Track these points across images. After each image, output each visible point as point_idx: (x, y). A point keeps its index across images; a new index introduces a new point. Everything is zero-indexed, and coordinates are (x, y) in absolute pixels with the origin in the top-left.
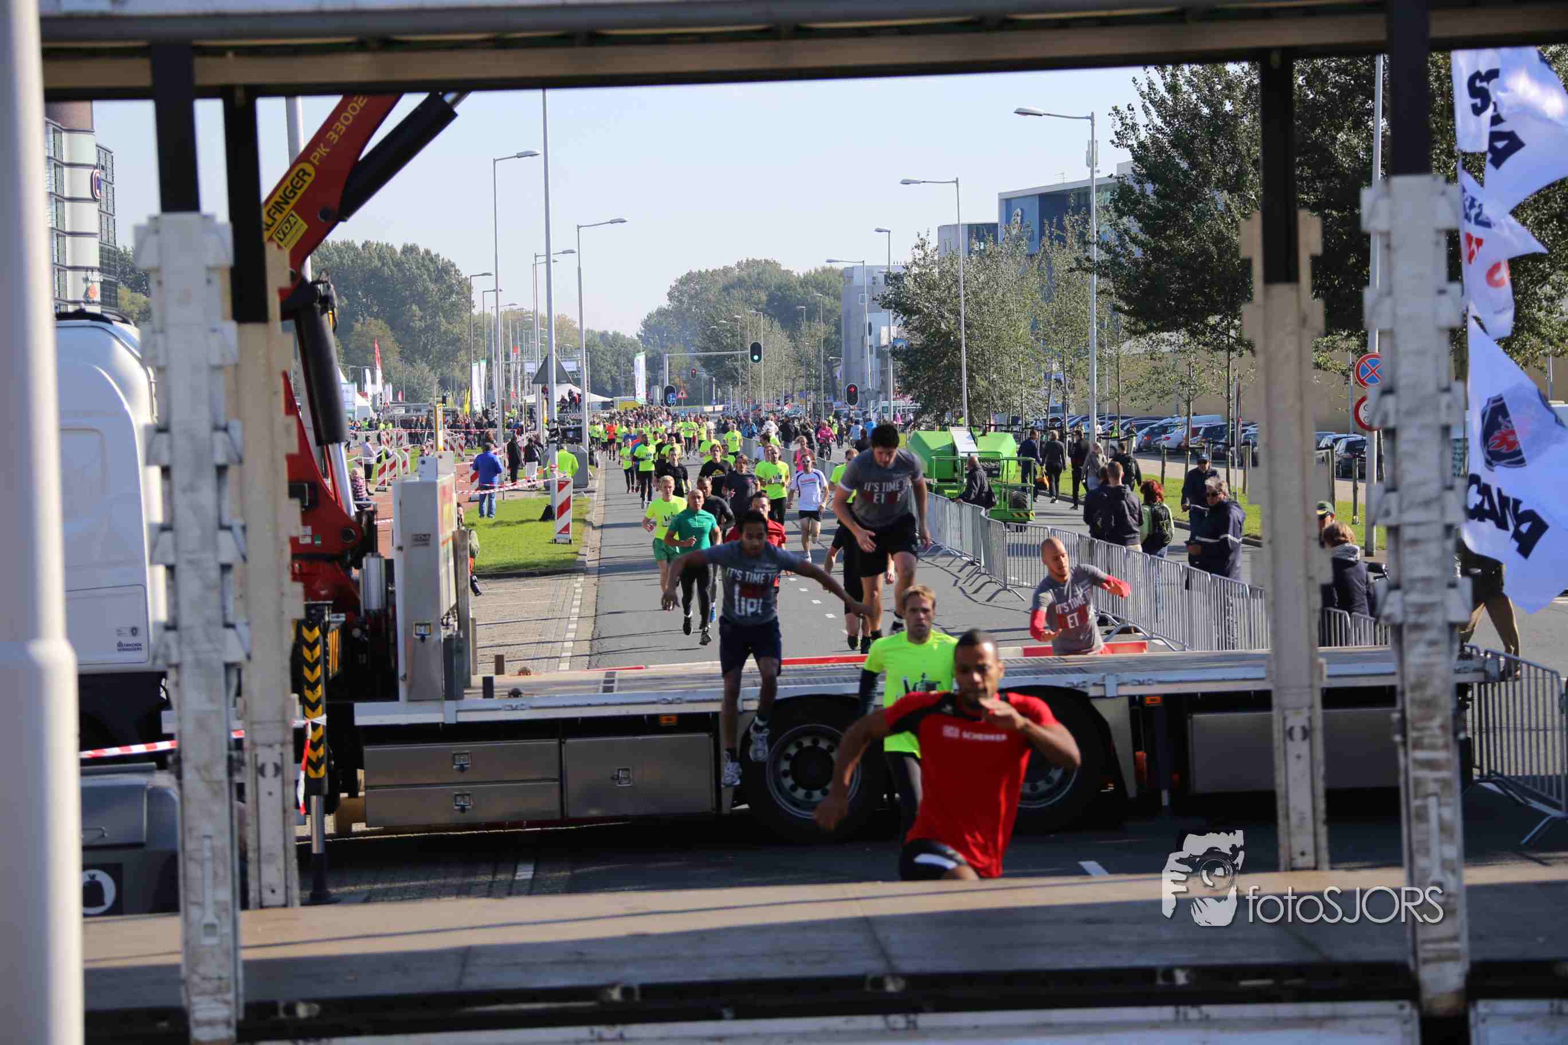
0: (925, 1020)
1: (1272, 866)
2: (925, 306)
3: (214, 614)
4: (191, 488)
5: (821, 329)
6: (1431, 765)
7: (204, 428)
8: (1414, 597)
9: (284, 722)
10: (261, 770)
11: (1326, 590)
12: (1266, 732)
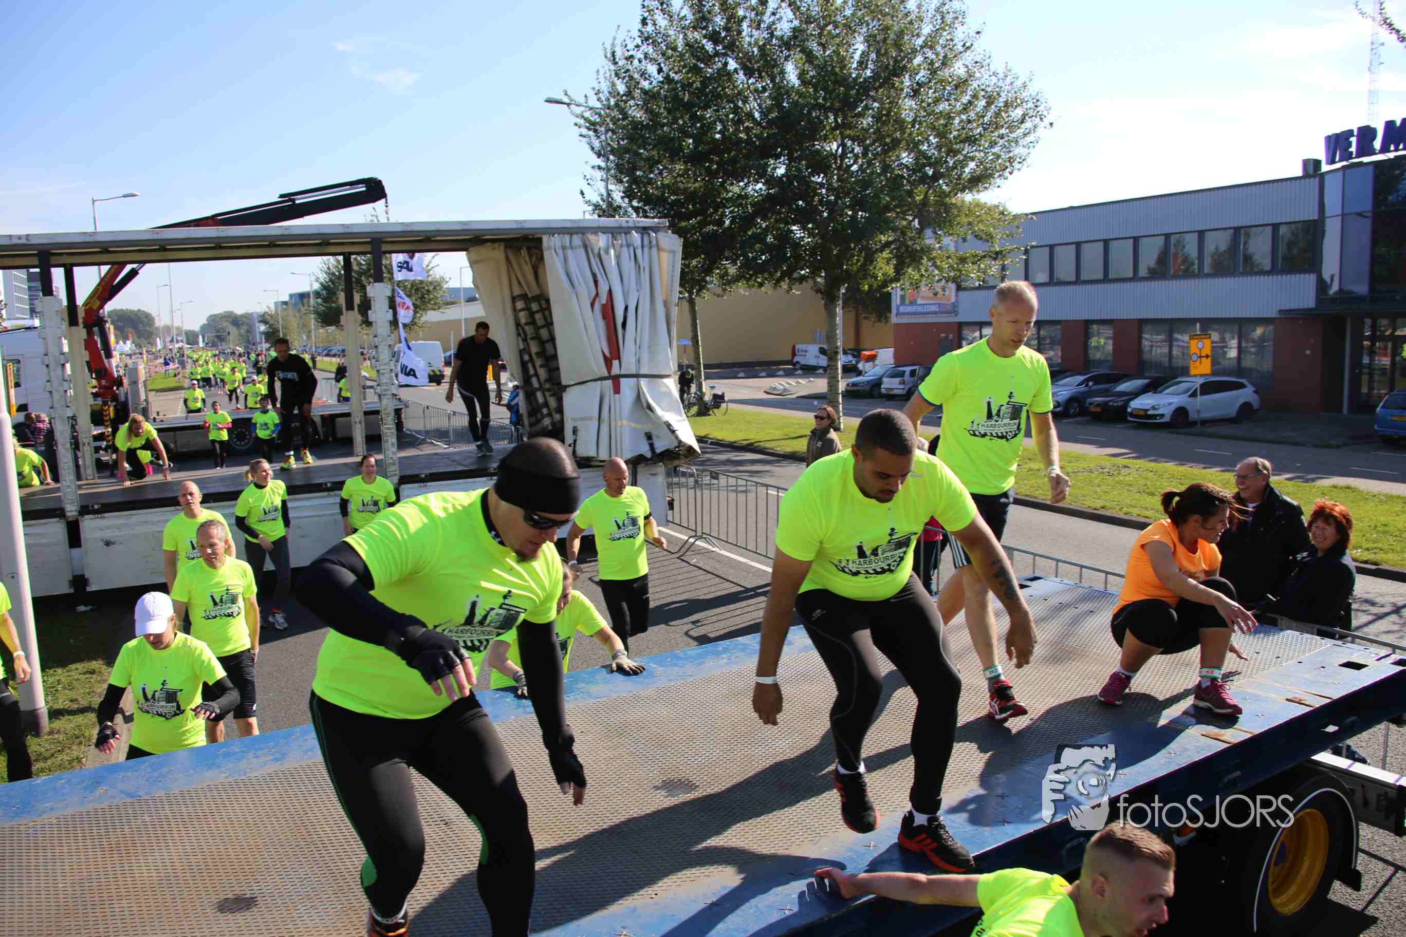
1: (353, 455)
2: (270, 322)
3: (63, 403)
5: (246, 328)
6: (388, 429)
7: (58, 353)
9: (90, 431)
12: (350, 423)
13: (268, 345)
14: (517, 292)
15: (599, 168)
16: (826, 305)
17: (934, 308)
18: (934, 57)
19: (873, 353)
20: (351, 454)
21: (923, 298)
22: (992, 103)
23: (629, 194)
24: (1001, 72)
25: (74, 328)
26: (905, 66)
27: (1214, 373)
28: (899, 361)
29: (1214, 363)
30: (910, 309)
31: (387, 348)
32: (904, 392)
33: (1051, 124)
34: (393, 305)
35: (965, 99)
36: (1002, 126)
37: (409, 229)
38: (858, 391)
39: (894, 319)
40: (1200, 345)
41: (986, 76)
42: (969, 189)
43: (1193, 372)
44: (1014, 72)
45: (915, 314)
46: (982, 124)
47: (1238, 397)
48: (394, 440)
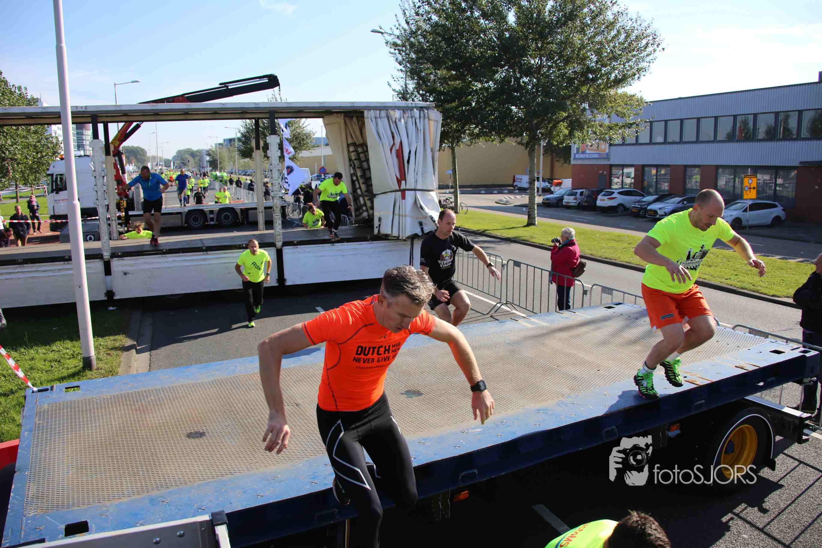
0: (209, 252)
1: (258, 230)
2: (212, 155)
3: (103, 197)
4: (99, 180)
5: (198, 158)
6: (277, 215)
7: (101, 171)
8: (275, 193)
9: (116, 214)
10: (112, 220)
11: (265, 193)
12: (257, 212)
13: (211, 168)
14: (350, 141)
15: (401, 70)
16: (529, 152)
17: (597, 156)
18: (595, 8)
19: (560, 181)
20: (257, 230)
21: (589, 150)
22: (630, 35)
23: (418, 87)
24: (634, 17)
25: (108, 157)
26: (576, 15)
27: (758, 198)
28: (575, 186)
29: (758, 193)
30: (582, 156)
31: (277, 171)
32: (576, 205)
33: (663, 49)
34: (281, 147)
35: (613, 33)
36: (634, 50)
37: (290, 106)
38: (549, 203)
39: (573, 162)
40: (750, 181)
41: (625, 21)
42: (614, 86)
43: (745, 197)
44: (642, 18)
45: (583, 159)
46: (622, 48)
47: (772, 213)
48: (280, 222)
